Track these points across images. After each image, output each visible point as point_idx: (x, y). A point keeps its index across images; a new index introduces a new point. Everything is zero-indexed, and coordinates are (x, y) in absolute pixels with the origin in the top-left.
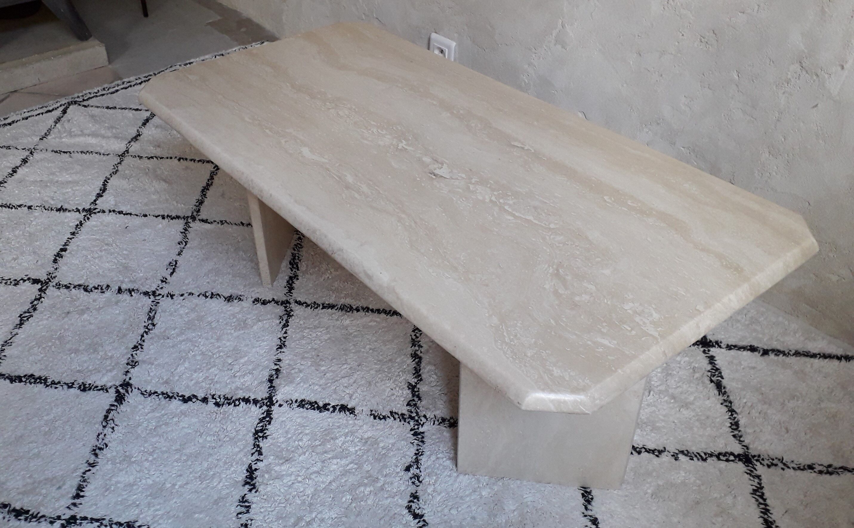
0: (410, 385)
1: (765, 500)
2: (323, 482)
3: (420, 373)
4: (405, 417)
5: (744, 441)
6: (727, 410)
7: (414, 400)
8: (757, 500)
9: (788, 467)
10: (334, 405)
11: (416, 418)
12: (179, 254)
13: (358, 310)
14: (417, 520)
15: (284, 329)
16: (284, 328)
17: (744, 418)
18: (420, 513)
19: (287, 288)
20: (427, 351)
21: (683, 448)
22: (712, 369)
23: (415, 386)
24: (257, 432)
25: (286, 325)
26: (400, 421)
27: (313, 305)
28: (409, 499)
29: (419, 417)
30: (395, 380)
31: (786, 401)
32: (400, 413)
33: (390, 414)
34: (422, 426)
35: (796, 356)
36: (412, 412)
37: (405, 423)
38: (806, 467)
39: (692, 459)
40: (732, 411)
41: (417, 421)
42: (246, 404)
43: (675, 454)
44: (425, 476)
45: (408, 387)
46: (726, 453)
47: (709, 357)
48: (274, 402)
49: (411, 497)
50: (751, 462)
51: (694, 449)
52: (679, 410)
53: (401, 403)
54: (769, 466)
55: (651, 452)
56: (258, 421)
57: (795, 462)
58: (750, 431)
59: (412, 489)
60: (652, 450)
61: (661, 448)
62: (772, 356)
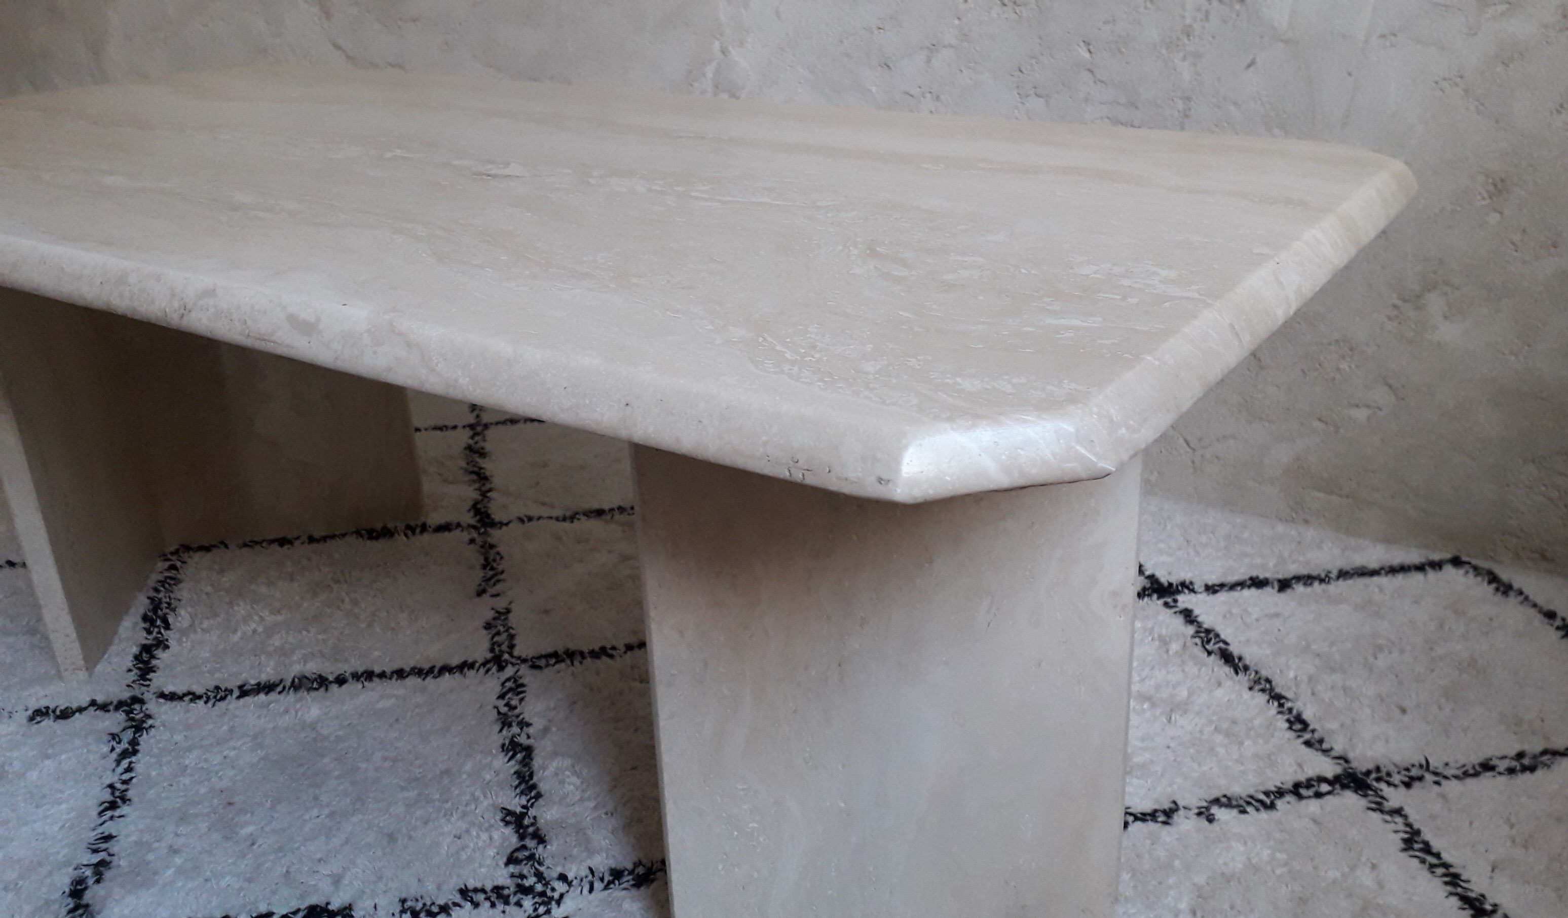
0: (507, 815)
1: (1438, 856)
3: (531, 782)
4: (506, 892)
5: (1331, 749)
6: (1267, 697)
7: (524, 847)
8: (1423, 861)
9: (1446, 778)
11: (539, 887)
13: (341, 681)
15: (125, 763)
16: (124, 758)
17: (1309, 706)
19: (135, 671)
20: (546, 730)
21: (1215, 794)
22: (1197, 632)
23: (523, 815)
26: (493, 905)
27: (212, 695)
29: (546, 884)
30: (465, 814)
31: (1371, 659)
32: (488, 887)
33: (459, 897)
34: (559, 902)
35: (1345, 579)
36: (522, 877)
37: (507, 908)
38: (1478, 768)
39: (1244, 812)
40: (1277, 698)
41: (543, 894)
43: (1203, 810)
45: (503, 820)
46: (1309, 780)
47: (1181, 612)
50: (1369, 787)
51: (1238, 789)
52: (1169, 720)
53: (488, 862)
54: (1408, 785)
55: (1148, 818)
57: (1452, 764)
58: (1335, 726)
60: (1149, 814)
61: (1167, 806)
62: (1299, 588)
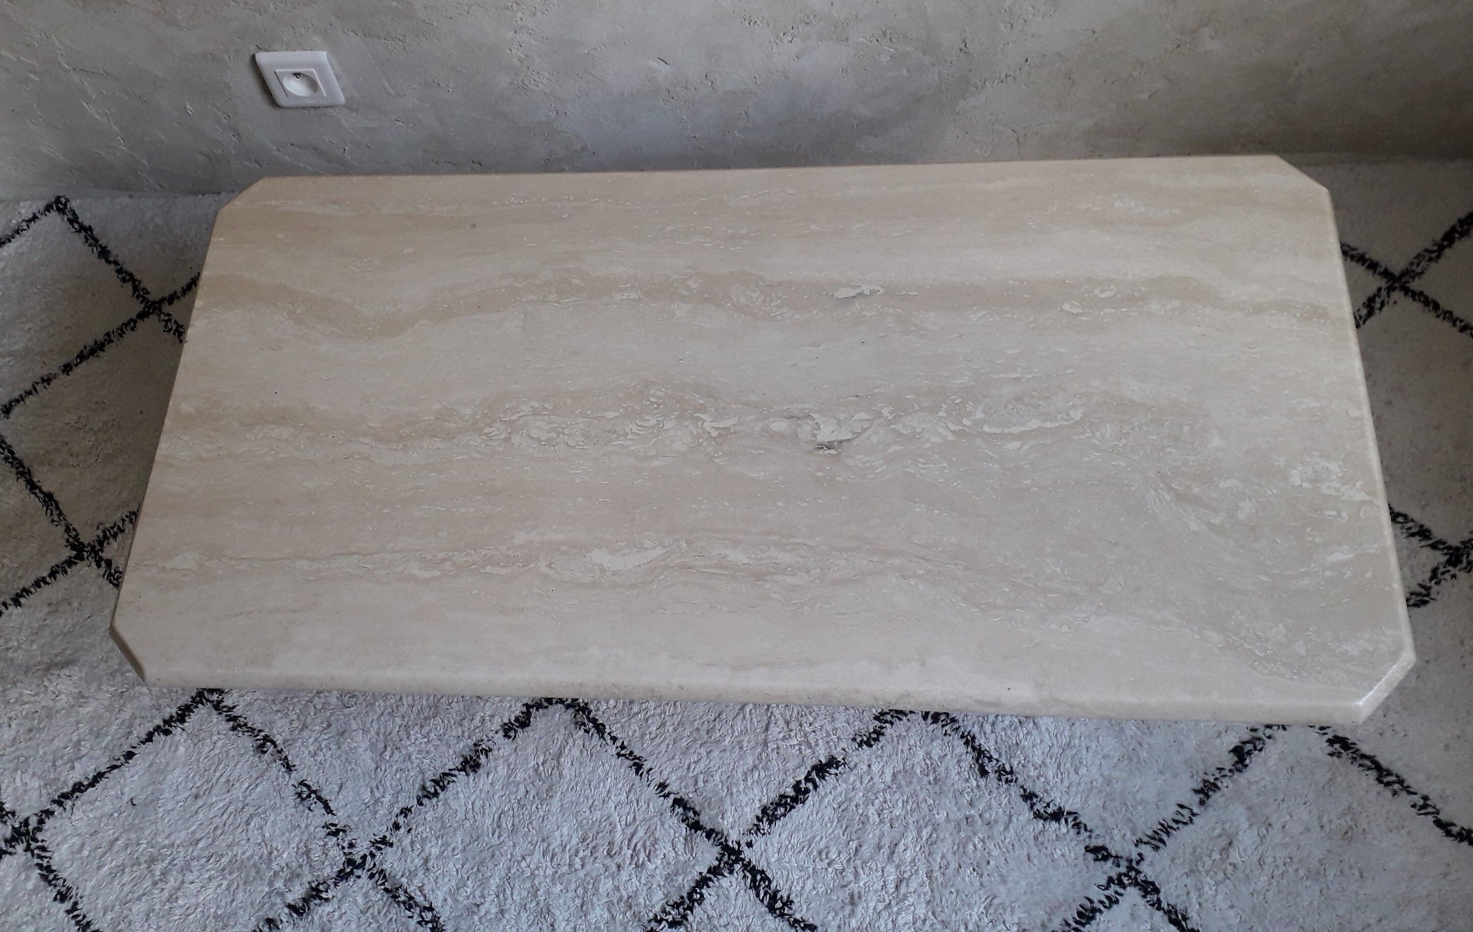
2: (922, 885)
10: (804, 777)
12: (289, 768)
14: (1063, 821)
15: (605, 737)
16: (603, 734)
18: (1055, 809)
24: (771, 908)
25: (600, 729)
28: (1026, 806)
33: (877, 722)
42: (708, 887)
44: (1009, 761)
48: (736, 847)
49: (1026, 801)
56: (752, 893)
59: (1015, 791)
